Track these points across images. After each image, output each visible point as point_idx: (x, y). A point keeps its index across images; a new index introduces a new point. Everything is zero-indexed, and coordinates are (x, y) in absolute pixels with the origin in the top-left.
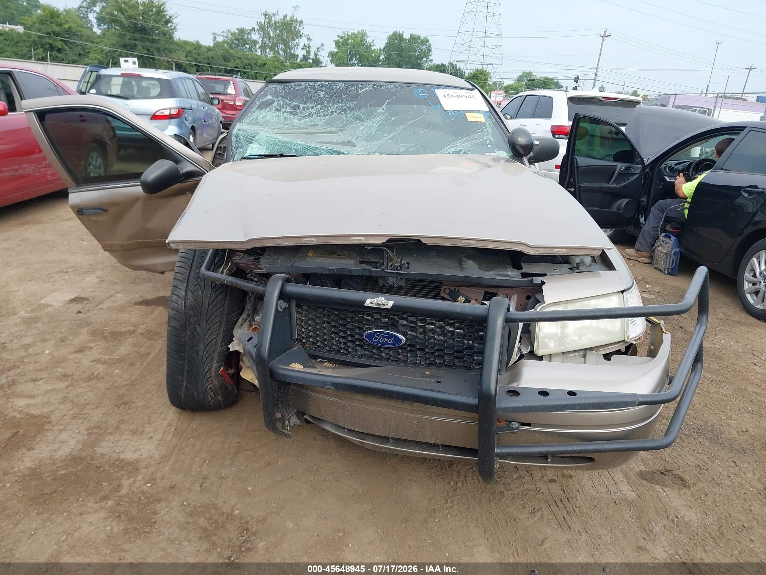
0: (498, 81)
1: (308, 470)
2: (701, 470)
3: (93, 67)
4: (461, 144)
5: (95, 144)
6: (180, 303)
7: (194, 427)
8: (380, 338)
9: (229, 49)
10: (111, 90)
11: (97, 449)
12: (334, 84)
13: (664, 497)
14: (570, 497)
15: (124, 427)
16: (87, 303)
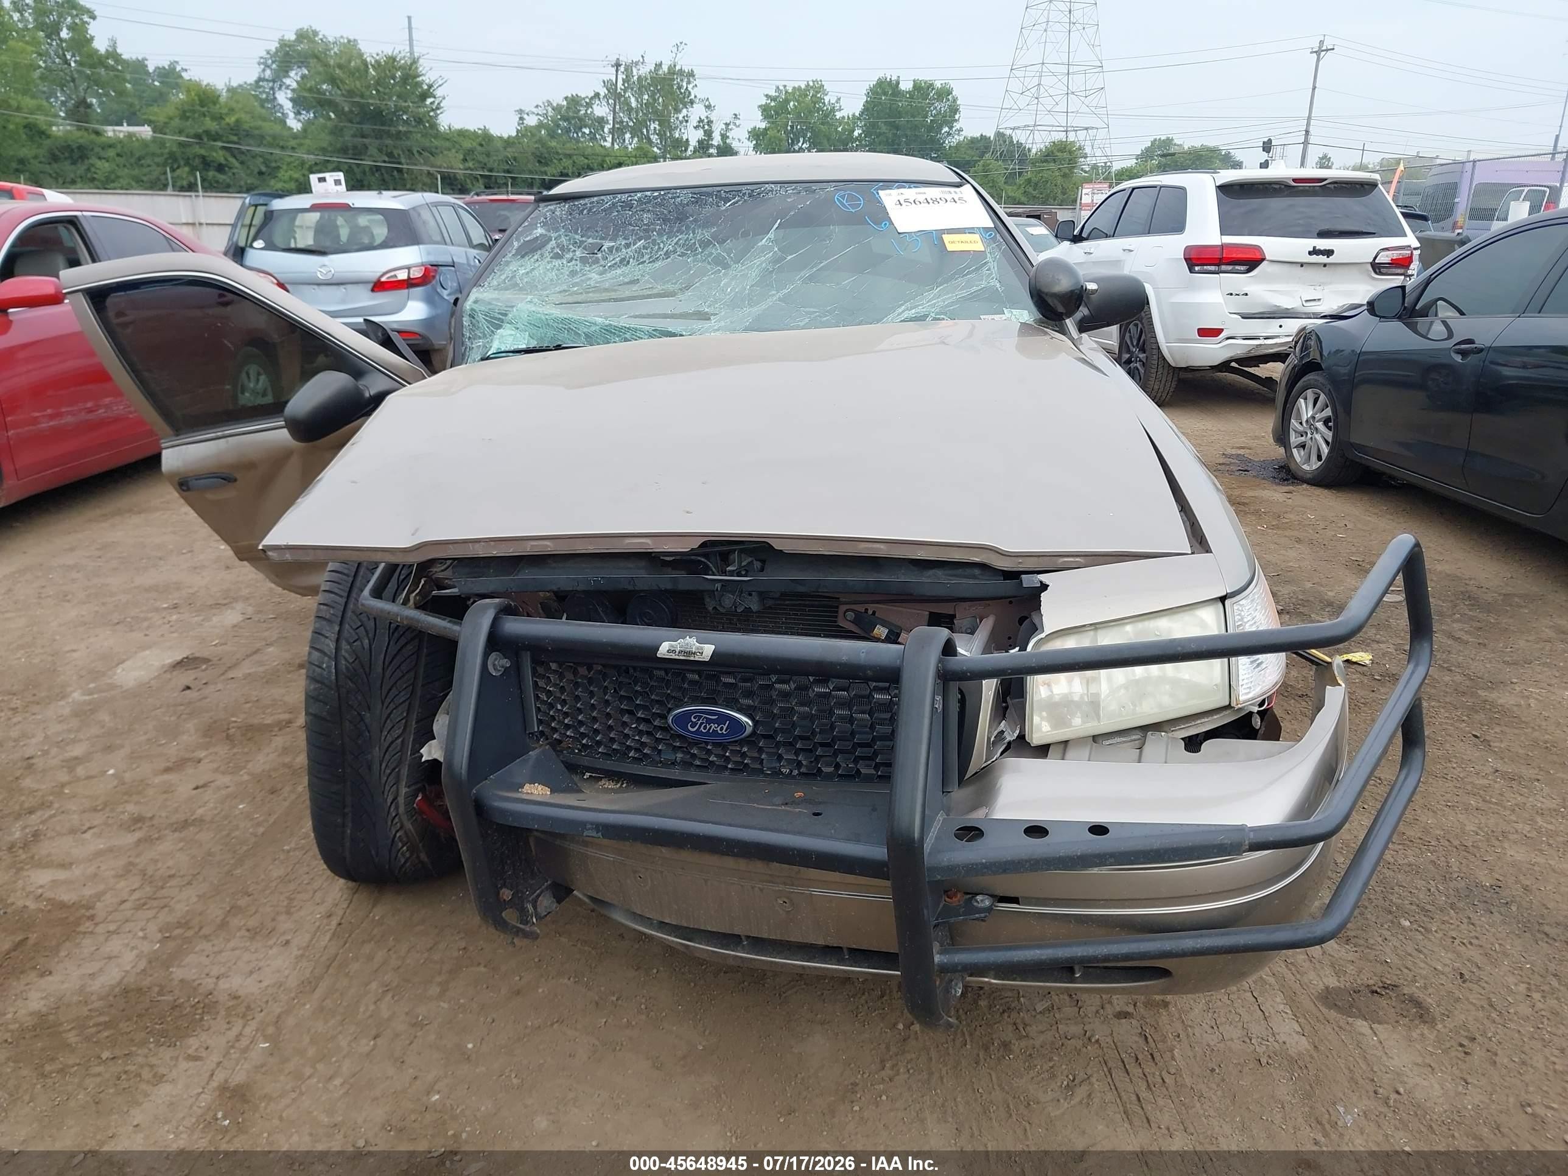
0: (1101, 161)
1: (597, 1003)
2: (1464, 982)
3: (258, 197)
4: (931, 300)
5: (255, 349)
6: (327, 667)
7: (377, 918)
8: (702, 724)
9: (548, 138)
10: (295, 239)
11: (174, 970)
12: (670, 196)
13: (1374, 1046)
14: (1159, 1051)
15: (235, 922)
16: (206, 669)
